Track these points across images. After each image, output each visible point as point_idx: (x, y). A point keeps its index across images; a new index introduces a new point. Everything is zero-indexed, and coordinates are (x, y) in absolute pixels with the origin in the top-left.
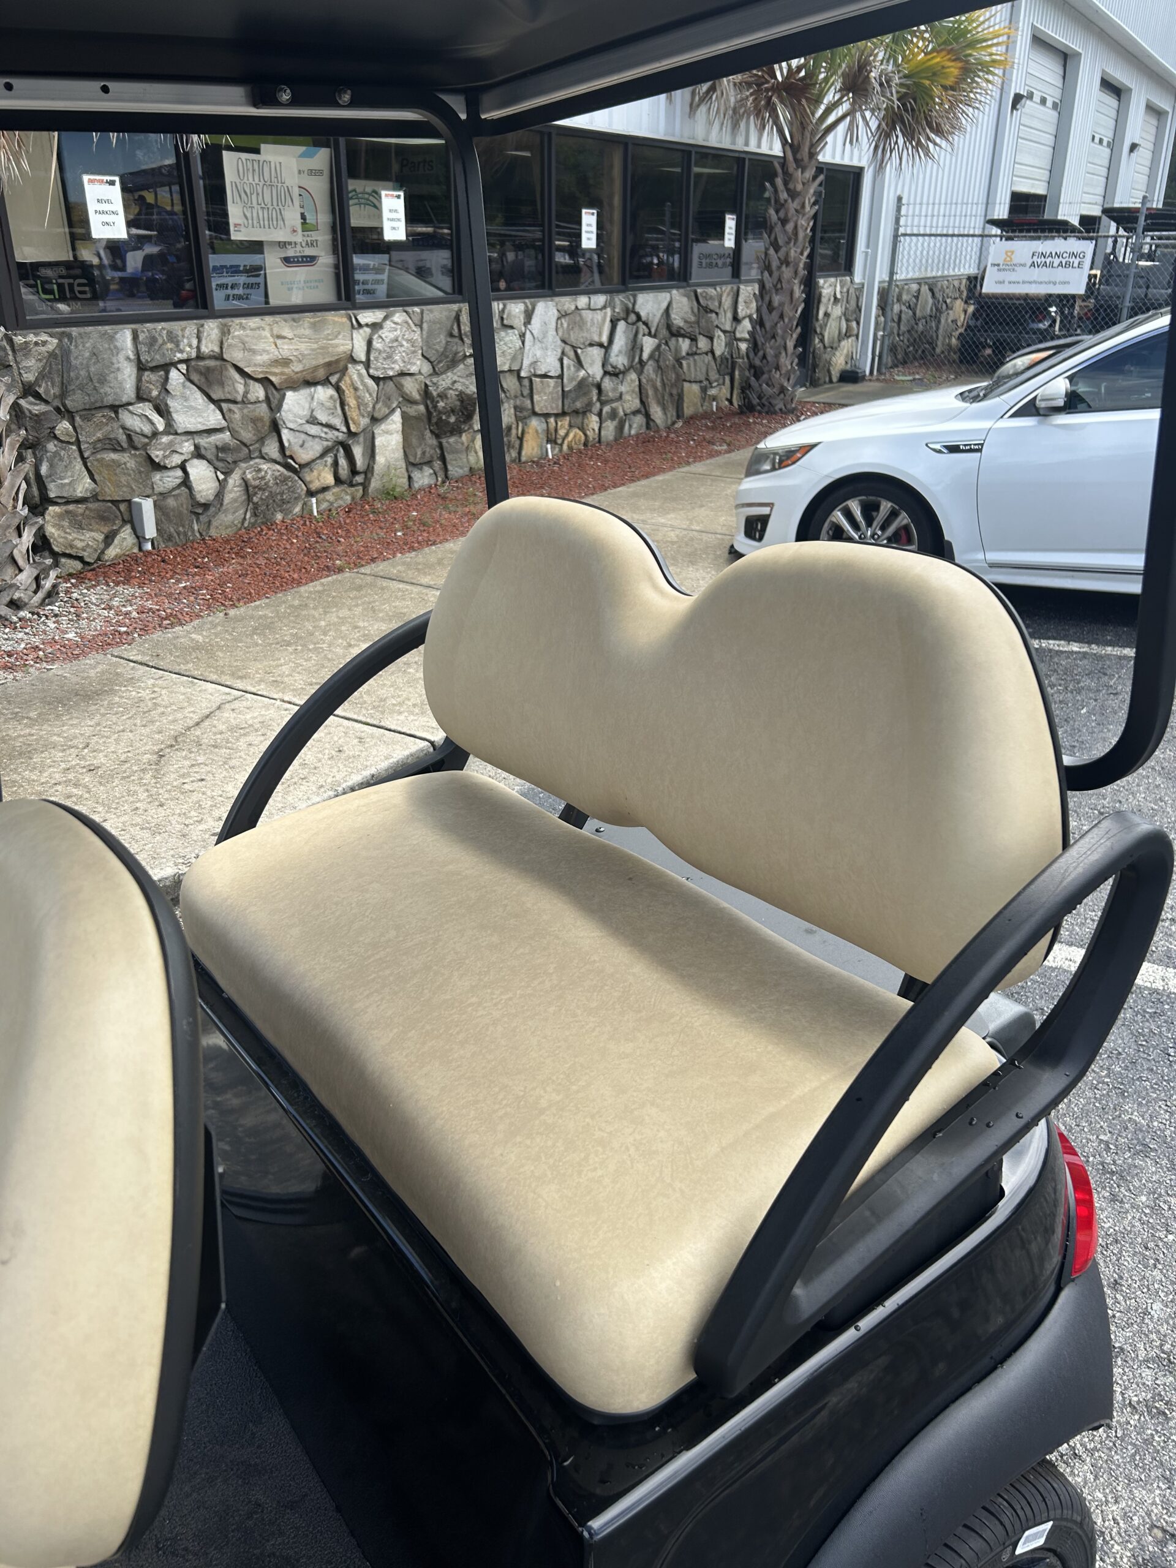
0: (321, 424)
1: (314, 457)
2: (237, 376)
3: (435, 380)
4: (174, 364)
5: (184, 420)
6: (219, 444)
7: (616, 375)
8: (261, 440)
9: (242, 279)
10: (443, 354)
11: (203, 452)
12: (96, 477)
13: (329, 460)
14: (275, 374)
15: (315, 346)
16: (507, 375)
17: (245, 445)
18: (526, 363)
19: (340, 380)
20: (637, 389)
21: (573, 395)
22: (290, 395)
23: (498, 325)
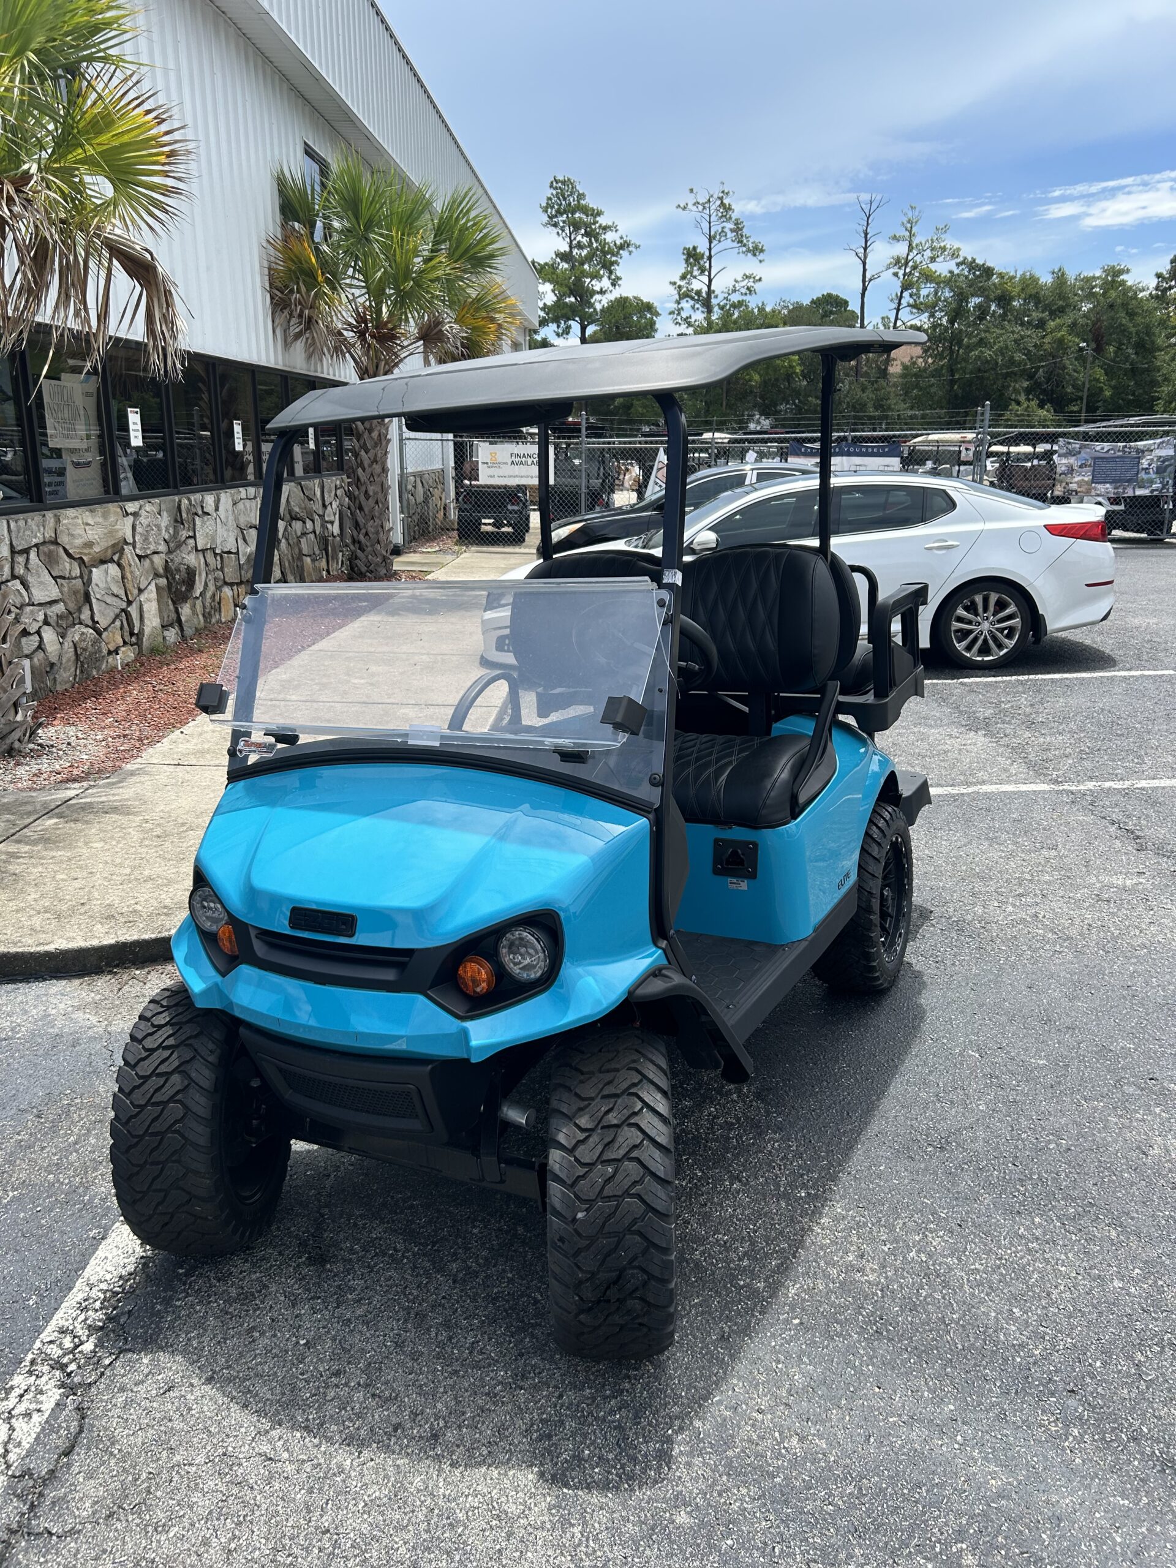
0: (113, 594)
1: (109, 621)
2: (65, 556)
3: (171, 557)
4: (30, 548)
5: (38, 594)
6: (59, 613)
8: (79, 610)
9: (56, 479)
10: (175, 536)
11: (49, 619)
13: (118, 623)
14: (86, 554)
15: (106, 531)
16: (209, 554)
17: (70, 613)
18: (219, 542)
19: (120, 558)
20: (279, 562)
21: (245, 568)
22: (94, 570)
23: (200, 512)
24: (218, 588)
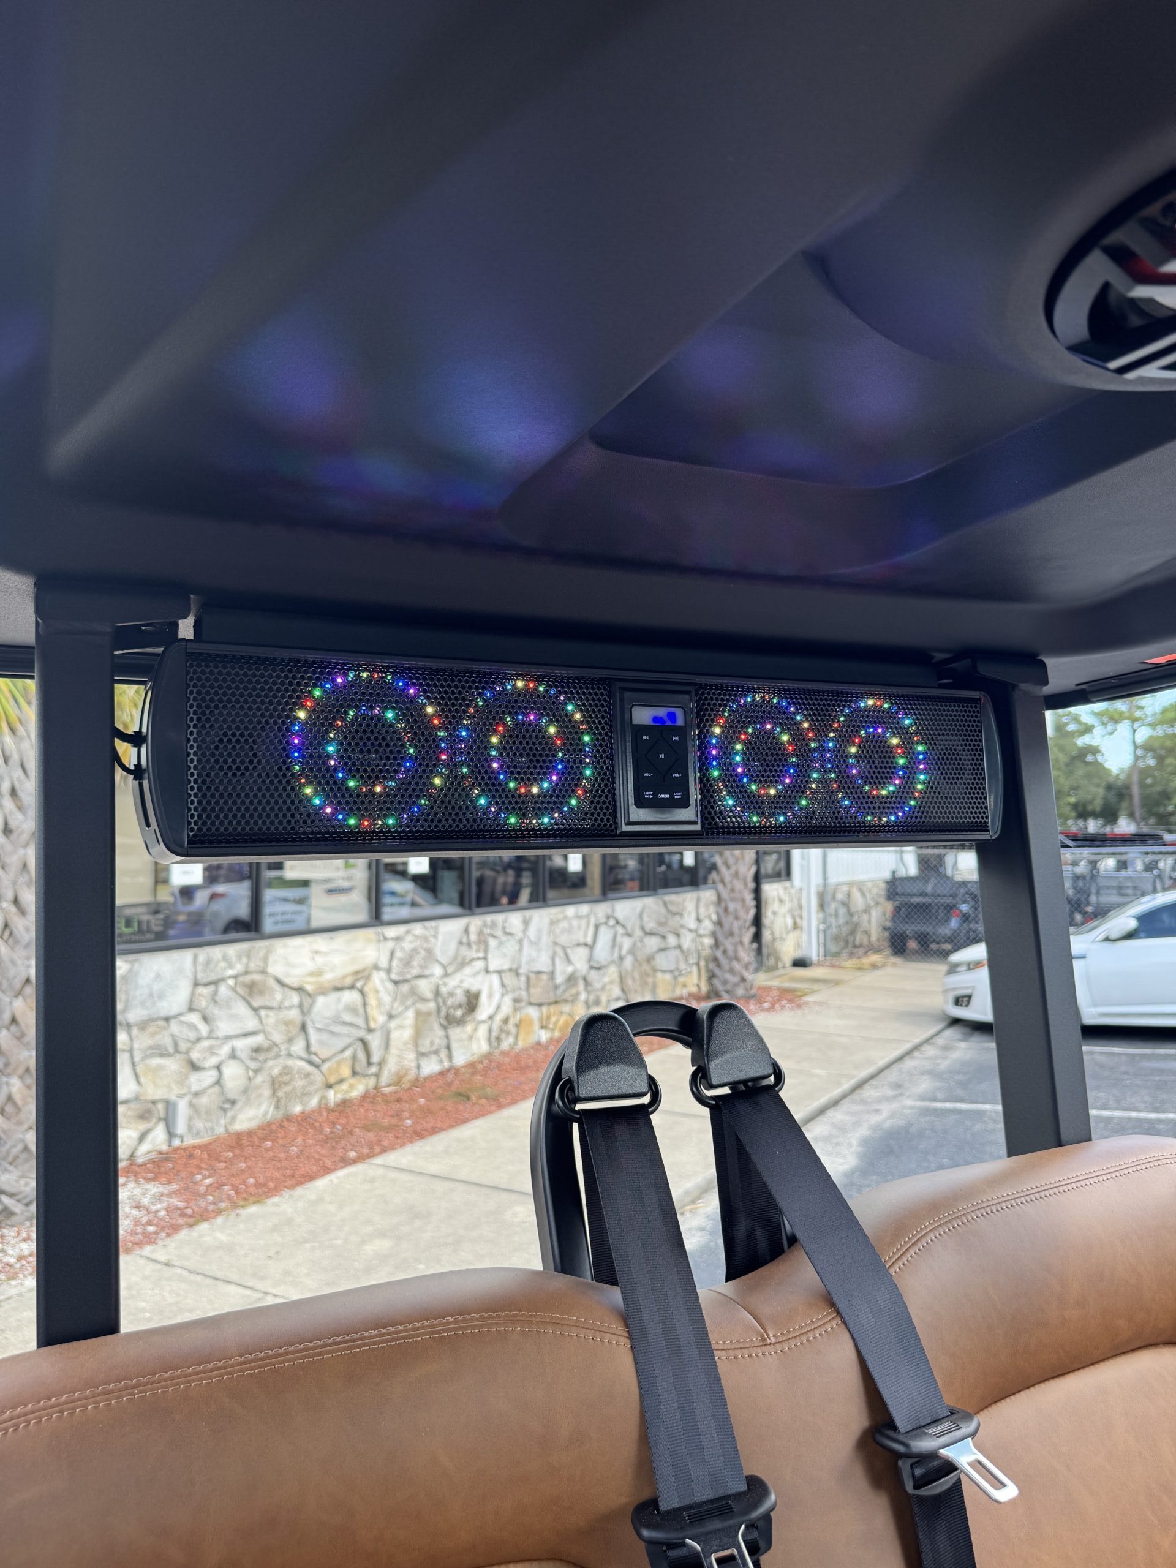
0: (345, 1023)
1: (334, 1051)
2: (277, 987)
3: (446, 980)
4: (223, 980)
5: (224, 1027)
6: (254, 1046)
7: (599, 969)
8: (290, 1040)
9: (290, 907)
10: (455, 958)
11: (239, 1053)
12: (142, 1080)
13: (348, 1053)
14: (308, 983)
15: (346, 958)
16: (508, 974)
17: (277, 1045)
18: (523, 963)
19: (364, 985)
20: (617, 979)
21: (562, 988)
22: (321, 1000)
23: (499, 933)
24: (516, 1010)
